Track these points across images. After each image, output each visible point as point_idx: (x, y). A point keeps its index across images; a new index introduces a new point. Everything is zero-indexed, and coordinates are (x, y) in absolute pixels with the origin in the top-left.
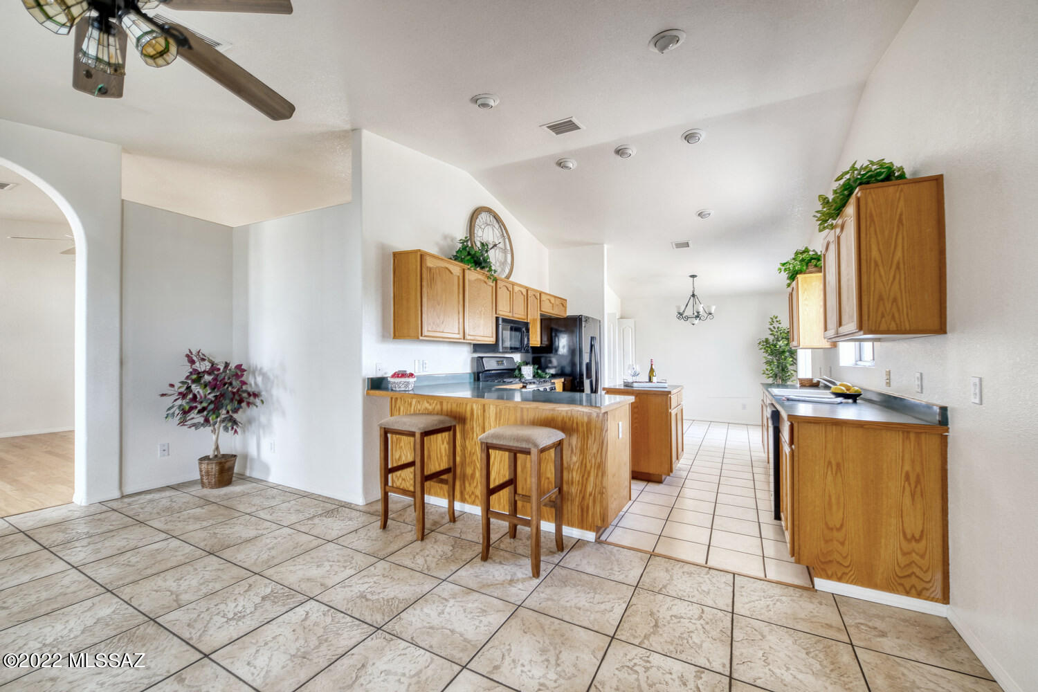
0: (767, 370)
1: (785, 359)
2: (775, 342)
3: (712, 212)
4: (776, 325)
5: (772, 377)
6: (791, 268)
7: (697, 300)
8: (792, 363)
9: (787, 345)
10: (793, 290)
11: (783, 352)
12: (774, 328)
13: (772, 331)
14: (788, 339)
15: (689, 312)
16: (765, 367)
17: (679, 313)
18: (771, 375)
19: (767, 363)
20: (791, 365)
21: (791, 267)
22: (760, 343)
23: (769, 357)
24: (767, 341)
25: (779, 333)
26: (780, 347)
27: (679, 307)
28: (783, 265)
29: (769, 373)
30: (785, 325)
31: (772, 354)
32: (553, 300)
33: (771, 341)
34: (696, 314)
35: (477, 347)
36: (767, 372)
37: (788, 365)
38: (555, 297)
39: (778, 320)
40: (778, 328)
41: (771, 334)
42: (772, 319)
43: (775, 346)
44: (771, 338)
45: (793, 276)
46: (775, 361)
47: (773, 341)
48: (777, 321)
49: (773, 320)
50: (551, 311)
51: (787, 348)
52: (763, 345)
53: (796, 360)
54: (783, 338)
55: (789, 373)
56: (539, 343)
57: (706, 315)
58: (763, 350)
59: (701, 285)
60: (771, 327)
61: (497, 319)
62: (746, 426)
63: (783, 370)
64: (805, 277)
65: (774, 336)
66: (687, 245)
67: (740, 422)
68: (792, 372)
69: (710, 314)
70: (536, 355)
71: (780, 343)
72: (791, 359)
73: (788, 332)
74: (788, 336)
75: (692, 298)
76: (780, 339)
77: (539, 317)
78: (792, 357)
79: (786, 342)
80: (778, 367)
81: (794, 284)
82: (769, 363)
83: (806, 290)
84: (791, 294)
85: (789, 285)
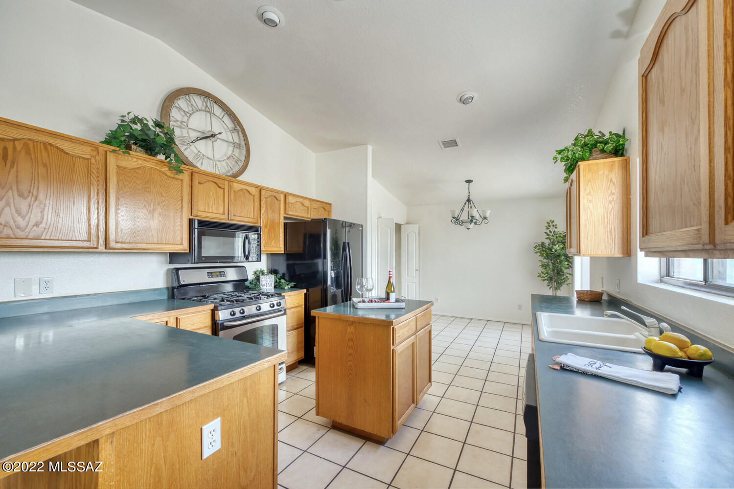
0: (542, 273)
1: (560, 263)
2: (551, 246)
3: (475, 95)
4: (552, 229)
5: (547, 280)
6: (570, 156)
7: (472, 204)
8: (567, 266)
9: (563, 249)
10: (571, 185)
11: (559, 256)
12: (550, 232)
13: (548, 235)
14: (564, 243)
15: (464, 217)
16: (541, 270)
17: (454, 218)
18: (546, 278)
19: (542, 266)
20: (566, 268)
21: (570, 154)
22: (536, 247)
23: (545, 261)
24: (543, 244)
25: (555, 238)
26: (556, 251)
27: (453, 212)
28: (560, 152)
29: (544, 276)
30: (561, 228)
31: (547, 257)
32: (307, 203)
33: (547, 245)
34: (470, 218)
35: (173, 257)
36: (542, 275)
37: (563, 269)
38: (311, 200)
39: (554, 224)
40: (554, 232)
41: (547, 238)
42: (548, 223)
43: (551, 250)
44: (547, 242)
45: (572, 167)
46: (551, 264)
47: (549, 245)
48: (553, 226)
49: (550, 224)
50: (304, 215)
51: (563, 252)
52: (539, 249)
53: (572, 263)
54: (558, 242)
55: (565, 277)
56: (282, 249)
57: (481, 220)
58: (539, 254)
59: (476, 191)
60: (548, 231)
61: (191, 222)
62: (521, 326)
63: (558, 273)
64: (589, 165)
65: (550, 240)
66: (454, 143)
67: (515, 322)
68: (568, 275)
69: (485, 218)
70: (291, 262)
71: (556, 247)
72: (567, 263)
73: (565, 236)
74: (564, 240)
75: (467, 203)
76: (556, 243)
77: (282, 221)
78: (568, 261)
79: (562, 246)
80: (553, 270)
81: (574, 176)
82: (544, 266)
83: (589, 181)
84: (569, 191)
85: (566, 180)
